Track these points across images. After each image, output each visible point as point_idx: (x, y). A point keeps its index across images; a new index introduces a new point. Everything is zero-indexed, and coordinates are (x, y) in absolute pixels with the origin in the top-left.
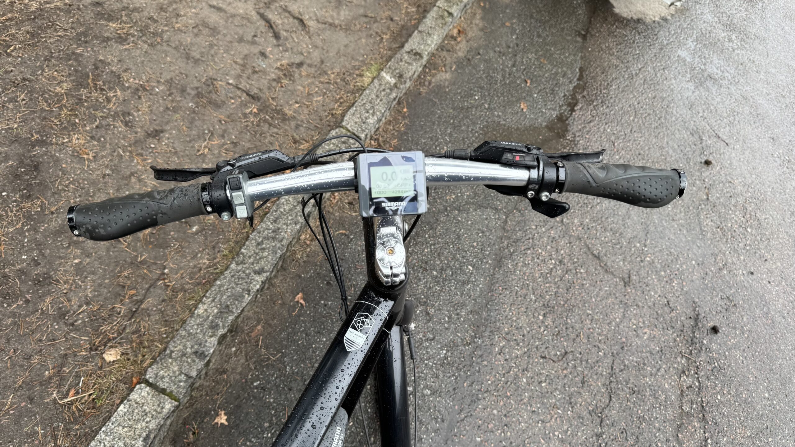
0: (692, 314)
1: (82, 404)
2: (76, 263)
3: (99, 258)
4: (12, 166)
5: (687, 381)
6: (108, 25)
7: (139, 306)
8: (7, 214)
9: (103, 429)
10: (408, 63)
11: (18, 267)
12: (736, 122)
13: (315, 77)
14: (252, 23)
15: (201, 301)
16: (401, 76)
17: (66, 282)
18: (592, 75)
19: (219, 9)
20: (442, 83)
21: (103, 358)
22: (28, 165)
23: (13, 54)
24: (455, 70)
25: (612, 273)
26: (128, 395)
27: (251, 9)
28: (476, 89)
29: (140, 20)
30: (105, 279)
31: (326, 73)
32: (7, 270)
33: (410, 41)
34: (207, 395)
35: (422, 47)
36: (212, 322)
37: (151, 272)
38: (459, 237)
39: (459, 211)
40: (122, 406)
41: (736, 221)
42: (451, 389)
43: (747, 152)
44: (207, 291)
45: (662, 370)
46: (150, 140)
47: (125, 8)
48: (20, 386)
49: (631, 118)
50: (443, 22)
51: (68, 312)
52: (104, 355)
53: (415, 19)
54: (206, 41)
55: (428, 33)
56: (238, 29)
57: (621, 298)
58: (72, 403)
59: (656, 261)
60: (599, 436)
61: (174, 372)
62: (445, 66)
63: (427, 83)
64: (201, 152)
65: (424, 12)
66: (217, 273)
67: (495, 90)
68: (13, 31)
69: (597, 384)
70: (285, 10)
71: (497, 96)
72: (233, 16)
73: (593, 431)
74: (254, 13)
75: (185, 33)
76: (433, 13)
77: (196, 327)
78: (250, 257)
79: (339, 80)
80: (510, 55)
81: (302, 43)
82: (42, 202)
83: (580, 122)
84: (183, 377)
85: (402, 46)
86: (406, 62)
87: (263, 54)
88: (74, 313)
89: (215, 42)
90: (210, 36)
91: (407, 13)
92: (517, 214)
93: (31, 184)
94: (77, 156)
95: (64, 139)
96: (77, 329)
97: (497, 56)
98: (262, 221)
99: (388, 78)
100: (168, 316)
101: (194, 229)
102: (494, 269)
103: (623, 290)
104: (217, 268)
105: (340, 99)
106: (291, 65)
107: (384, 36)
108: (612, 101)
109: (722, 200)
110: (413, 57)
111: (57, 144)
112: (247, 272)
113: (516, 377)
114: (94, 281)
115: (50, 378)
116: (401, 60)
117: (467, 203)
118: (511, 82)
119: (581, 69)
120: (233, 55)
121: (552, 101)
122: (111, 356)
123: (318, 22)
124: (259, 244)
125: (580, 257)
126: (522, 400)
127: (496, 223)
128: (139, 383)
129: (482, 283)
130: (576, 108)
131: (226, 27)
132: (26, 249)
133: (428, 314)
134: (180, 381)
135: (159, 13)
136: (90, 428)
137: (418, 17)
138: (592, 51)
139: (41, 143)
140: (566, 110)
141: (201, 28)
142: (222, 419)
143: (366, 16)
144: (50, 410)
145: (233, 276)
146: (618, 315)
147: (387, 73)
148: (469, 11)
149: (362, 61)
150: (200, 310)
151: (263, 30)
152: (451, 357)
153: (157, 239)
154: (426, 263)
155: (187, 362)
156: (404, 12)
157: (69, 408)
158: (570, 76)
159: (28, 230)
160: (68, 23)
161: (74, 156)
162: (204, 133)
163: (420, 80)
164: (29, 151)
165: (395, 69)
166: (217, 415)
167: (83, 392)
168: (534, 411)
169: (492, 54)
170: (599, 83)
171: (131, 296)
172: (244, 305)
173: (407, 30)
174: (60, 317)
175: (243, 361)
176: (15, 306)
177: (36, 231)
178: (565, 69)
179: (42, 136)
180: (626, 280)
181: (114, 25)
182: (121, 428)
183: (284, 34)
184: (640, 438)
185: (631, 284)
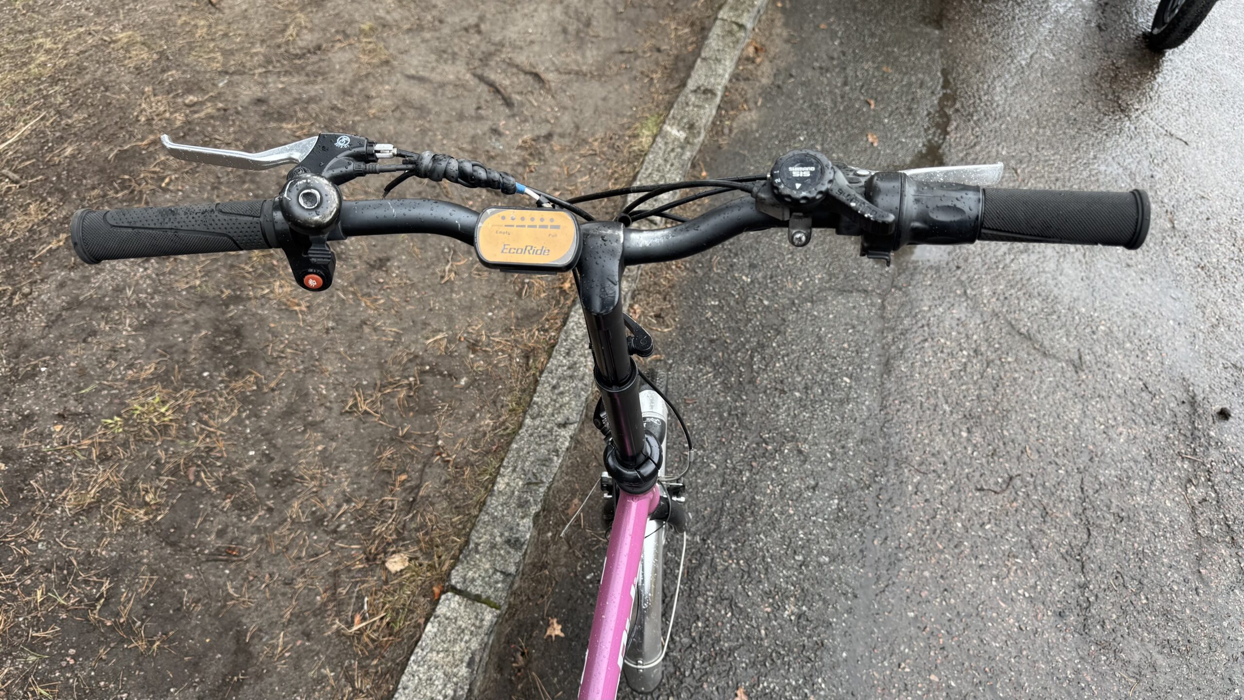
0: (1185, 397)
1: (375, 631)
2: (320, 452)
3: (348, 440)
4: (206, 336)
5: (1197, 493)
6: (281, 128)
7: (417, 494)
8: (216, 400)
9: (413, 658)
10: (697, 106)
11: (247, 467)
12: (1193, 108)
13: (572, 150)
14: (469, 91)
15: (498, 473)
16: (691, 126)
17: (313, 478)
18: (962, 77)
19: (421, 80)
20: (747, 127)
21: (386, 569)
22: (226, 332)
23: (171, 187)
24: (762, 106)
25: (1054, 357)
26: (434, 610)
27: (463, 71)
28: (798, 126)
29: (322, 113)
30: (362, 466)
31: (585, 141)
32: (234, 473)
33: (694, 75)
34: (529, 599)
35: (712, 80)
36: (520, 498)
37: (420, 447)
38: (820, 339)
39: (812, 302)
40: (429, 627)
41: (1224, 253)
42: (857, 552)
43: (1219, 150)
44: (503, 460)
45: (1157, 483)
46: (375, 274)
47: (296, 101)
48: (289, 620)
49: (1034, 130)
50: (734, 39)
51: (325, 516)
52: (387, 565)
53: (692, 43)
54: (415, 127)
55: (716, 59)
56: (454, 103)
57: (1076, 389)
58: (361, 631)
59: (1115, 328)
60: (1083, 587)
61: (486, 571)
62: (746, 101)
63: (726, 131)
64: (446, 279)
65: (702, 31)
66: (509, 434)
67: (826, 123)
68: (163, 158)
69: (1065, 514)
70: (511, 64)
71: (832, 131)
72: (442, 85)
73: (1074, 581)
74: (468, 76)
75: (384, 120)
76: (717, 30)
77: (500, 508)
78: (547, 406)
79: (605, 149)
80: (837, 70)
81: (543, 107)
82: (256, 378)
83: (960, 148)
84: (499, 576)
85: (683, 84)
86: (695, 106)
87: (495, 131)
88: (334, 516)
89: (427, 125)
90: (419, 118)
91: (678, 38)
92: (898, 294)
93: (237, 356)
94: (285, 309)
95: (263, 289)
96: (342, 537)
97: (818, 74)
98: (550, 356)
99: (675, 132)
100: (458, 500)
101: (463, 382)
102: (882, 376)
103: (1075, 378)
104: (507, 428)
105: (613, 174)
106: (536, 139)
107: (654, 76)
108: (1000, 109)
109: (1195, 227)
110: (703, 96)
111: (256, 298)
112: (548, 426)
113: (947, 523)
114: (348, 471)
115: (325, 604)
116: (687, 104)
117: (821, 290)
118: (847, 108)
119: (945, 73)
120: (456, 140)
121: (911, 124)
122: (396, 563)
123: (560, 73)
124: (554, 387)
125: (1002, 341)
126: (962, 552)
127: (870, 311)
128: (443, 592)
129: (869, 399)
130: (949, 129)
131: (437, 103)
132: (251, 442)
133: (800, 452)
134: (497, 582)
135: (343, 99)
136: (393, 661)
137: (694, 39)
138: (955, 42)
139: (236, 299)
140: (934, 133)
141: (404, 110)
142: (556, 630)
143: (622, 52)
144: (335, 645)
145: (531, 435)
146: (1075, 413)
147: (672, 125)
148: (764, 18)
149: (631, 116)
150: (501, 484)
151: (489, 99)
152: (847, 507)
153: (418, 404)
154: (782, 382)
155: (500, 555)
156: (673, 36)
157: (359, 639)
158: (930, 84)
159: (248, 417)
160: (229, 134)
161: (281, 310)
162: (443, 253)
163: (716, 128)
164: (224, 313)
165: (682, 118)
166: (548, 625)
167: (372, 615)
168: (981, 566)
169: (810, 73)
170: (975, 87)
171: (403, 483)
172: (555, 470)
173: (684, 60)
174: (317, 524)
175: (565, 548)
176: (256, 518)
177: (258, 416)
178: (920, 76)
179: (234, 290)
180: (1077, 362)
181: (290, 126)
182: (435, 654)
183: (517, 98)
184: (1145, 581)
185: (1084, 367)
